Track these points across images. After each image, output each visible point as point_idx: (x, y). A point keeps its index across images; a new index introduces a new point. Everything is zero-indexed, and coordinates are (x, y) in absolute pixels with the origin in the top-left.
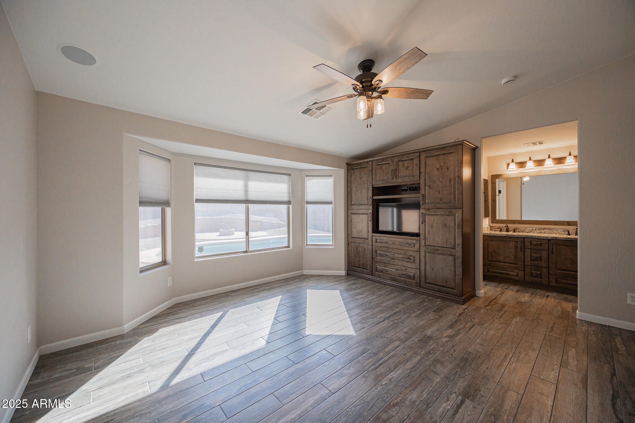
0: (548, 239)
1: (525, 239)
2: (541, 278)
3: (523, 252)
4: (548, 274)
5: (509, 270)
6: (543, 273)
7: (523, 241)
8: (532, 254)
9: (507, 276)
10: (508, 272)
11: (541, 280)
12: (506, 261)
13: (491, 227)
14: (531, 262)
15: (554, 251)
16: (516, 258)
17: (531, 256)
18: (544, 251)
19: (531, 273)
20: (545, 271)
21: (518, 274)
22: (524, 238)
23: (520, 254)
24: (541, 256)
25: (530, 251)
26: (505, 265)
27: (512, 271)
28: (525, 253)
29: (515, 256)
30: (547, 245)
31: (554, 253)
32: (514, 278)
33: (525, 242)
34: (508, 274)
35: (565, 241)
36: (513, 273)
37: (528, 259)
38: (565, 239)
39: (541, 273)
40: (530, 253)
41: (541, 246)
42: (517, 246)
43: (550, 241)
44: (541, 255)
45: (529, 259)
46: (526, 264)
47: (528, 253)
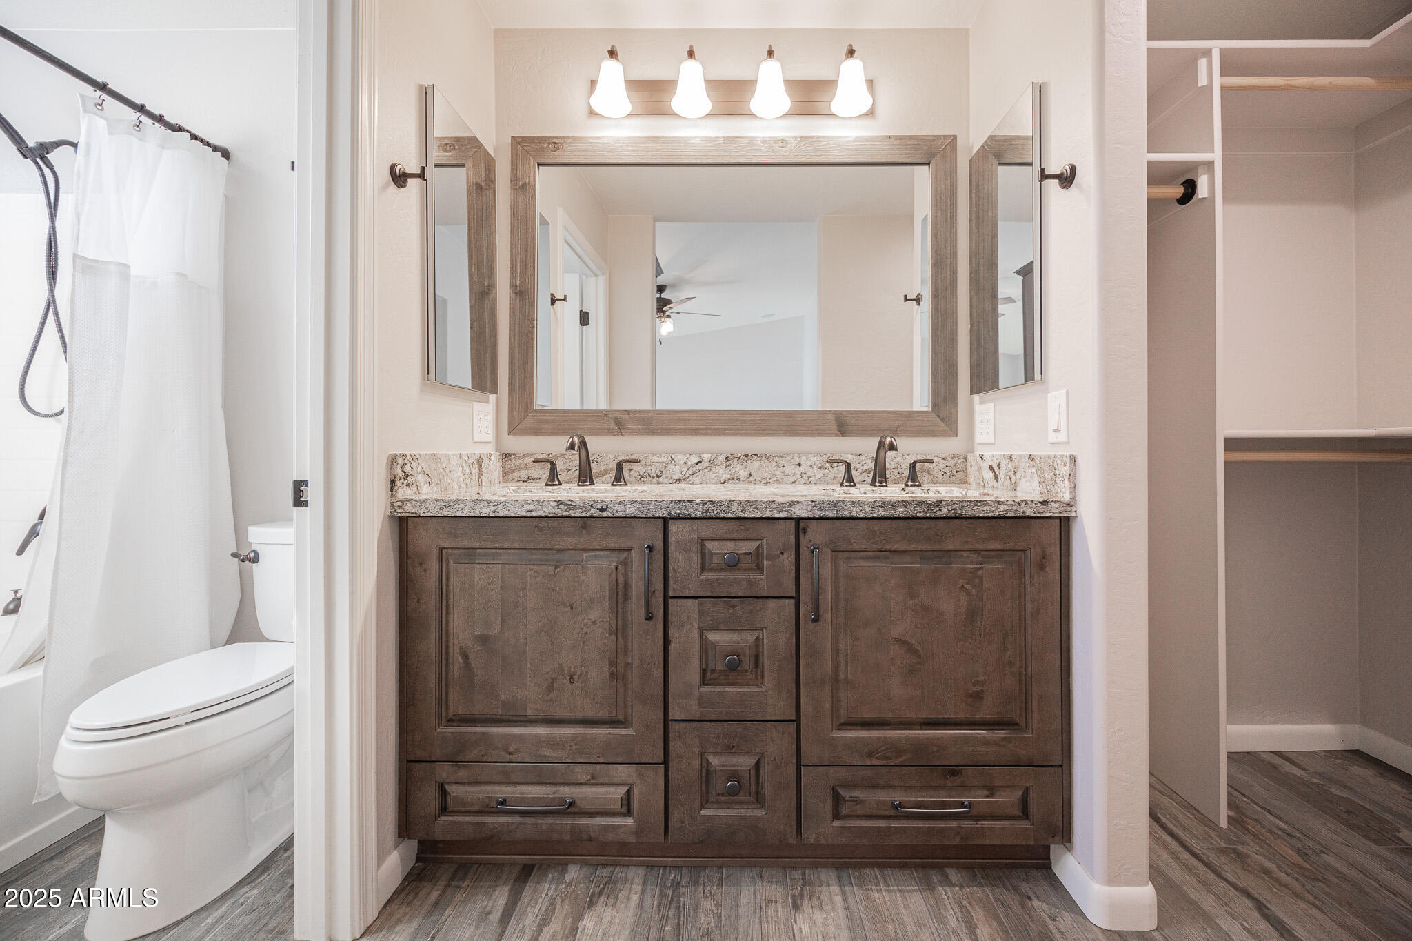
0: (798, 520)
1: (674, 527)
2: (759, 800)
3: (660, 627)
4: (791, 769)
5: (582, 773)
6: (766, 769)
7: (659, 545)
8: (713, 636)
9: (567, 821)
10: (567, 792)
11: (760, 813)
12: (559, 712)
13: (506, 456)
14: (705, 689)
15: (827, 597)
16: (618, 675)
17: (705, 648)
18: (771, 604)
19: (707, 774)
20: (777, 744)
21: (628, 791)
22: (665, 520)
23: (644, 644)
24: (757, 639)
25: (701, 613)
26: (553, 743)
27: (593, 781)
28: (672, 633)
29: (611, 664)
30: (788, 560)
31: (827, 616)
32: (606, 828)
33: (672, 549)
34: (571, 808)
35: (878, 527)
36: (601, 789)
37: (687, 674)
38: (881, 513)
39: (757, 765)
40: (701, 632)
41: (759, 568)
42: (626, 585)
43: (805, 531)
44: (756, 634)
45: (693, 674)
46: (675, 713)
47: (685, 637)
